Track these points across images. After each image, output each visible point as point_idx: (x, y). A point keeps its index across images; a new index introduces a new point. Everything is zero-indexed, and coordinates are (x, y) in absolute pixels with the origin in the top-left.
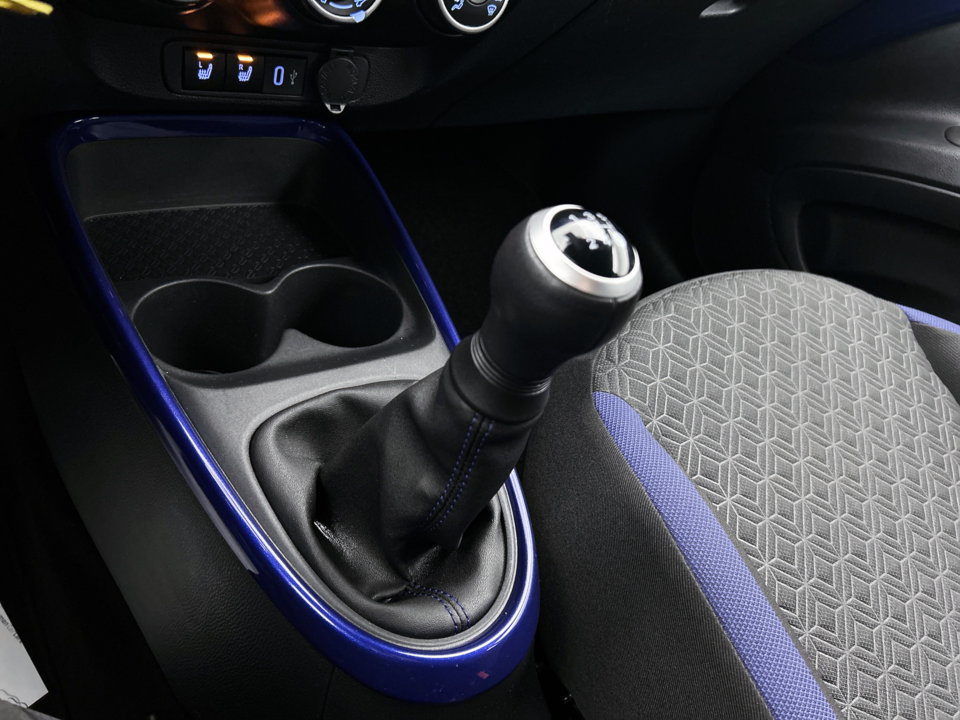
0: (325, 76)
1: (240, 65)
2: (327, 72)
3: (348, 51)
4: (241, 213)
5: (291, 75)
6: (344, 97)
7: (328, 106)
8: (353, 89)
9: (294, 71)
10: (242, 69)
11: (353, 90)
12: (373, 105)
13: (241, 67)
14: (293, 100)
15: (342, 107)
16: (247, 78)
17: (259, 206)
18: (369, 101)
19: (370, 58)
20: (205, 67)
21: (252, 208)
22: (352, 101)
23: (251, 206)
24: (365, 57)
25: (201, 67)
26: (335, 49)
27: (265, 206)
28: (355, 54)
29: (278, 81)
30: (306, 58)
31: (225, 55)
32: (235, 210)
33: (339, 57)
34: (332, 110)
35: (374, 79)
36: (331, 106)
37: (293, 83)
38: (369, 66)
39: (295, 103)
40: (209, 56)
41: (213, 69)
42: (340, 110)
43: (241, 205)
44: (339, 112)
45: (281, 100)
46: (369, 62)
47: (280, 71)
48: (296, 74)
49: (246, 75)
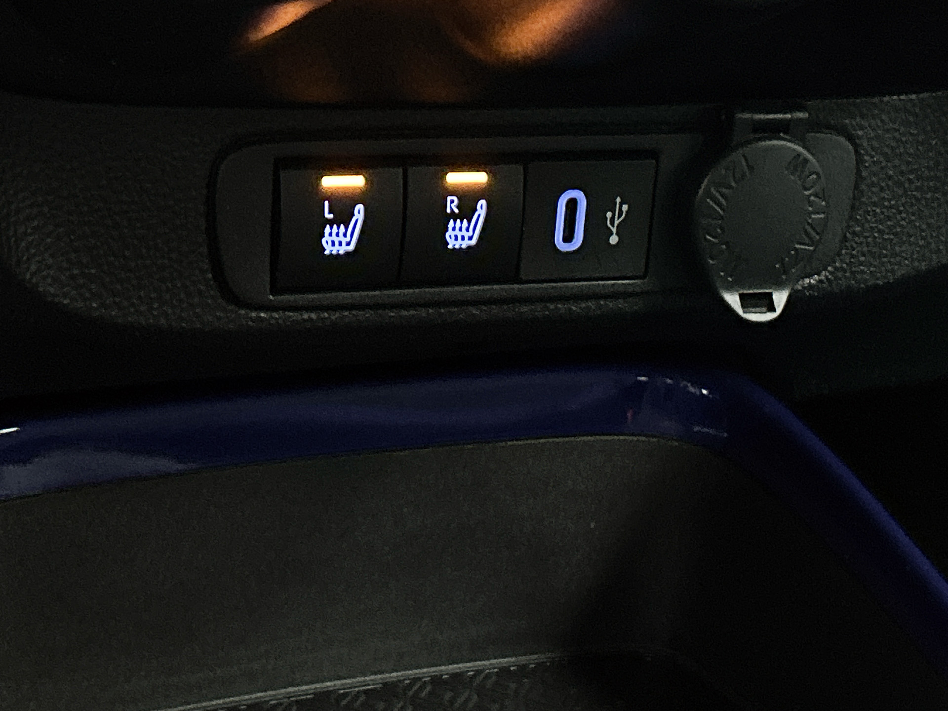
0: (719, 204)
1: (449, 198)
2: (724, 190)
3: (789, 116)
4: (448, 696)
5: (609, 215)
6: (783, 264)
7: (733, 300)
8: (811, 238)
9: (618, 200)
10: (456, 211)
11: (812, 243)
12: (876, 286)
13: (452, 204)
14: (614, 295)
15: (780, 298)
16: (470, 238)
17: (504, 671)
18: (863, 272)
19: (860, 133)
20: (343, 217)
21: (483, 675)
22: (807, 281)
23: (478, 672)
24: (843, 131)
25: (331, 216)
26: (747, 116)
27: (522, 668)
28: (815, 125)
29: (568, 237)
30: (654, 154)
31: (401, 170)
32: (428, 688)
33: (760, 139)
34: (744, 312)
35: (875, 199)
36: (742, 297)
37: (614, 239)
38: (859, 161)
39: (621, 304)
40: (355, 182)
41: (365, 222)
42: (772, 309)
43: (447, 669)
44: (769, 316)
45: (577, 297)
46: (856, 147)
47: (572, 204)
48: (625, 208)
49: (467, 230)
